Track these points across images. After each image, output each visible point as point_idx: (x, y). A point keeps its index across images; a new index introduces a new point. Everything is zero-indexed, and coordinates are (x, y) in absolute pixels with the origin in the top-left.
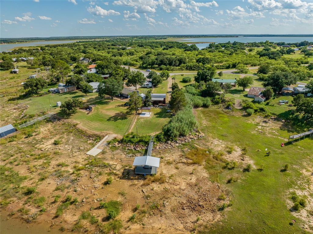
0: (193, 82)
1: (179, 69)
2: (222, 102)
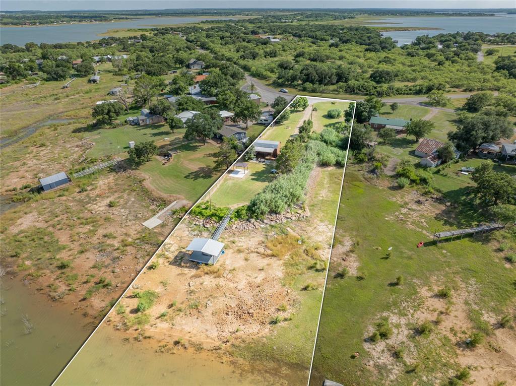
0: (342, 119)
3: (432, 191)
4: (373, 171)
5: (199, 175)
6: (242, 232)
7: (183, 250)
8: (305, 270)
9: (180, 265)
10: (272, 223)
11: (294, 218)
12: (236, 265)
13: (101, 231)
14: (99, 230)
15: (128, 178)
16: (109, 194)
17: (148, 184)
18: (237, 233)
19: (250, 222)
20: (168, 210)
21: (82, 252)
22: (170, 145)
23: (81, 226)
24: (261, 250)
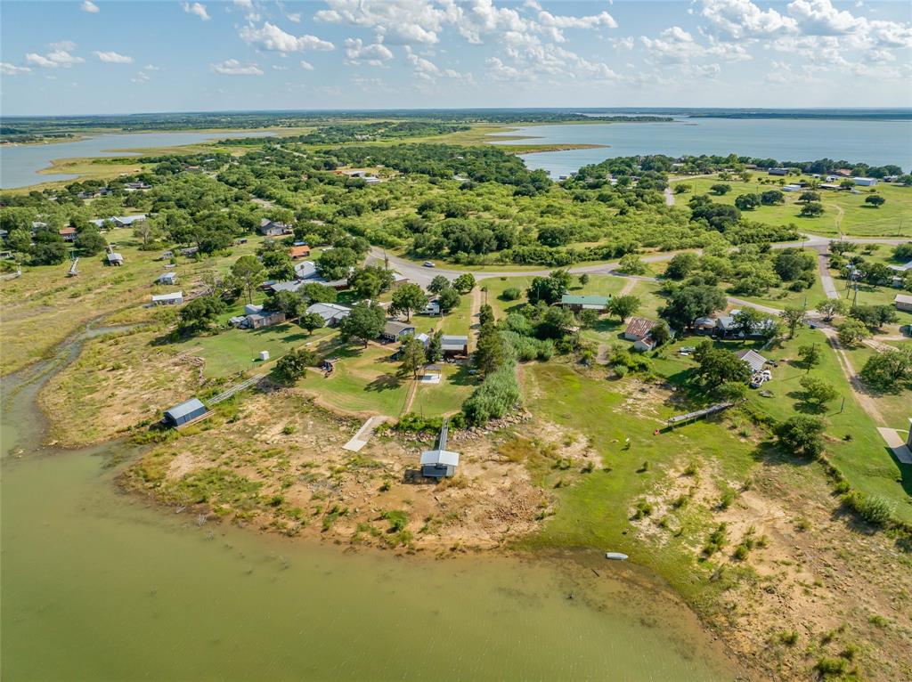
0: (524, 300)
1: (497, 260)
2: (574, 348)
3: (654, 377)
4: (583, 362)
5: (382, 385)
6: (466, 443)
7: (410, 468)
8: (550, 469)
9: (414, 483)
10: (495, 429)
11: (516, 421)
12: (478, 475)
13: (294, 462)
14: (291, 461)
15: (287, 398)
16: (274, 420)
17: (321, 401)
18: (461, 444)
19: (471, 430)
20: (367, 429)
21: (288, 486)
22: (319, 351)
23: (264, 459)
24: (496, 457)
